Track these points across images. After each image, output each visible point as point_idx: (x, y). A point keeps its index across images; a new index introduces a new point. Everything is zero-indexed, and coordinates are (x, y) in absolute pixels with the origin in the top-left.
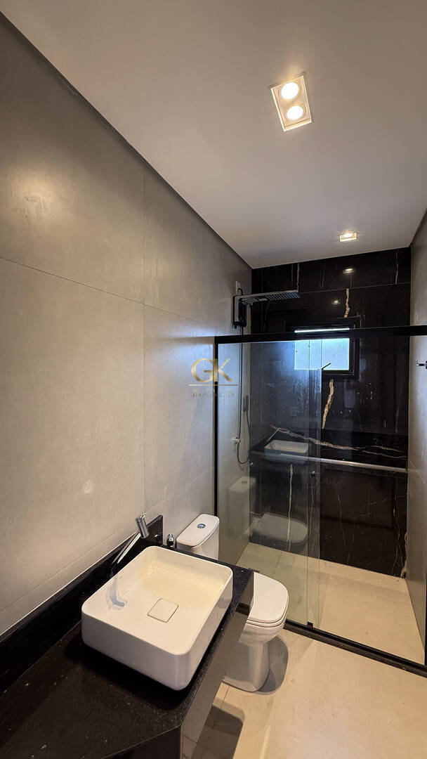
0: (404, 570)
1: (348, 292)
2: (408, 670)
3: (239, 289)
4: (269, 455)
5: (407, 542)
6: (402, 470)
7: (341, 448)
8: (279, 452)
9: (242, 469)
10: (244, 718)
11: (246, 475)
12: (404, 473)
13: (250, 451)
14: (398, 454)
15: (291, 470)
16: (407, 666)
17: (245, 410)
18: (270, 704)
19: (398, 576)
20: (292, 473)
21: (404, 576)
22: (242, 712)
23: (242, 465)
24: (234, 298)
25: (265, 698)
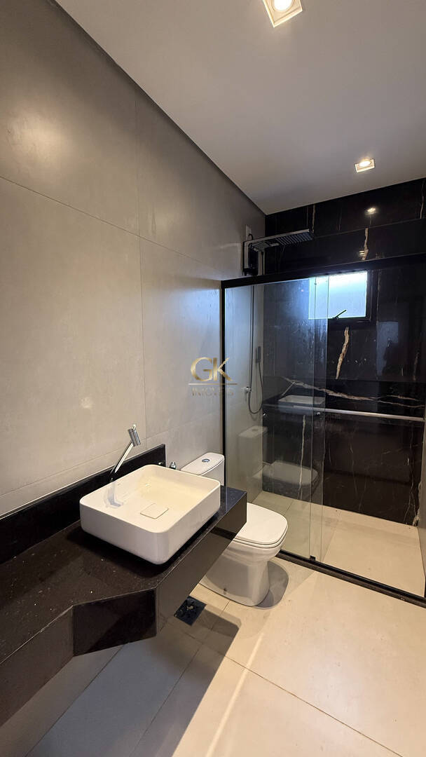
0: (417, 518)
1: (366, 232)
2: (406, 601)
3: (250, 235)
4: (282, 408)
5: (420, 491)
6: (420, 419)
7: (356, 398)
8: (293, 404)
9: (254, 420)
10: (241, 624)
11: (259, 425)
12: (420, 422)
13: (263, 402)
14: (416, 403)
15: (304, 421)
16: (405, 597)
17: (258, 361)
18: (265, 617)
19: (410, 524)
20: (304, 424)
21: (417, 524)
22: (239, 620)
23: (255, 416)
24: (244, 244)
25: (262, 612)
